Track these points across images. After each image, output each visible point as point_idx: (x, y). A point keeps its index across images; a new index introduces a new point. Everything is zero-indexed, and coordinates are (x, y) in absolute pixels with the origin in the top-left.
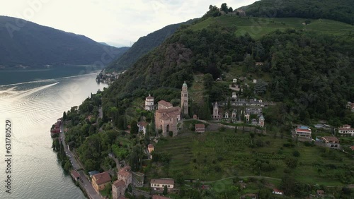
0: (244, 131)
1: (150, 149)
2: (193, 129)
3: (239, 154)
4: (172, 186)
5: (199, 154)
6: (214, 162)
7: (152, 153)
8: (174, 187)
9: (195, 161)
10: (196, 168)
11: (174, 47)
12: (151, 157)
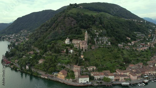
0: (105, 47)
1: (82, 57)
2: (91, 48)
3: (107, 54)
4: (95, 68)
5: (97, 56)
6: (102, 58)
7: (84, 58)
8: (96, 68)
9: (97, 59)
10: (98, 61)
11: (69, 19)
12: (84, 59)
